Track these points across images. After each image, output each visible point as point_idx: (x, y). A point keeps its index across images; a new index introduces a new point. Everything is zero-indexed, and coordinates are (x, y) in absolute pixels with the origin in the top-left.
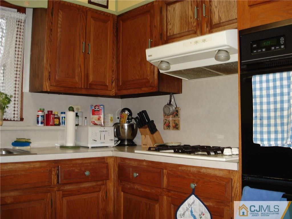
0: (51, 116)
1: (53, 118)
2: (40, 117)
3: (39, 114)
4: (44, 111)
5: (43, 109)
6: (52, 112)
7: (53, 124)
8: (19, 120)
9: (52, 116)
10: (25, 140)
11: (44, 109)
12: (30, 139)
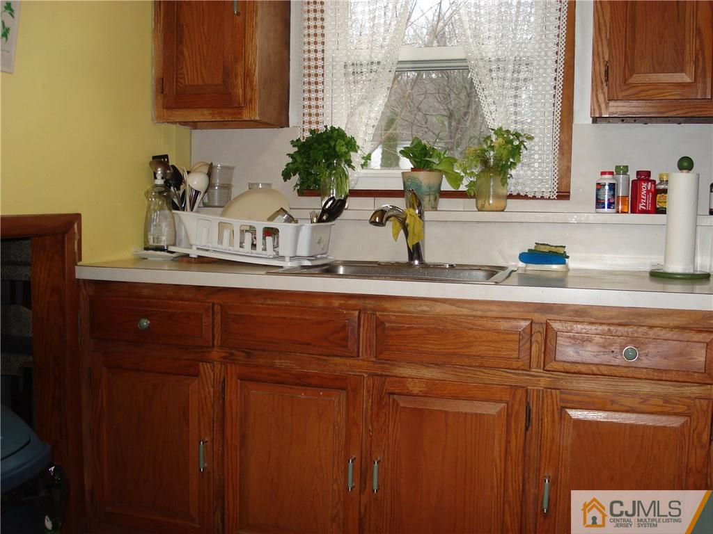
0: (644, 185)
1: (648, 192)
2: (607, 187)
3: (604, 179)
4: (627, 171)
5: (624, 166)
6: (649, 173)
7: (649, 207)
8: (555, 196)
9: (645, 187)
10: (548, 247)
11: (627, 167)
12: (565, 247)
